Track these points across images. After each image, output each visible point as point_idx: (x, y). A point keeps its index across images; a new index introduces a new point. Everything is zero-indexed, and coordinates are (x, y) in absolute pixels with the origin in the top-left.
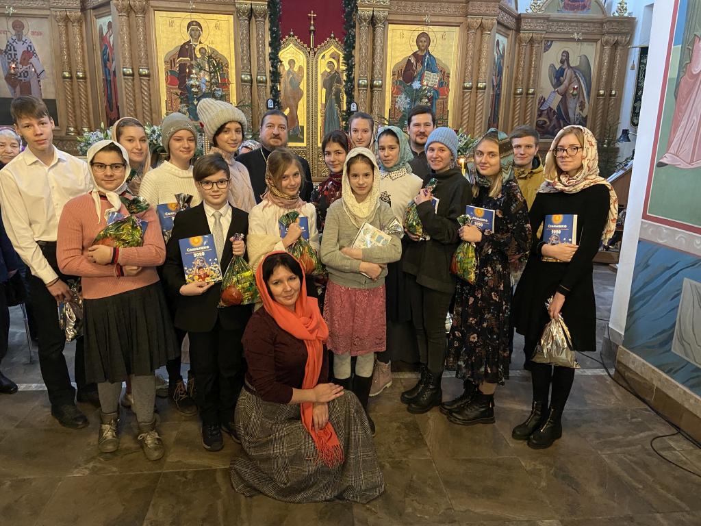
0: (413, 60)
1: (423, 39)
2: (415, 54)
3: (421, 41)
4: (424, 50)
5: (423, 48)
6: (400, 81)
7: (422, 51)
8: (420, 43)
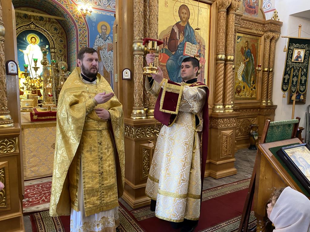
0: (176, 30)
1: (184, 11)
2: (177, 24)
3: (183, 13)
4: (185, 21)
5: (184, 20)
6: (166, 49)
7: (184, 22)
8: (182, 15)
